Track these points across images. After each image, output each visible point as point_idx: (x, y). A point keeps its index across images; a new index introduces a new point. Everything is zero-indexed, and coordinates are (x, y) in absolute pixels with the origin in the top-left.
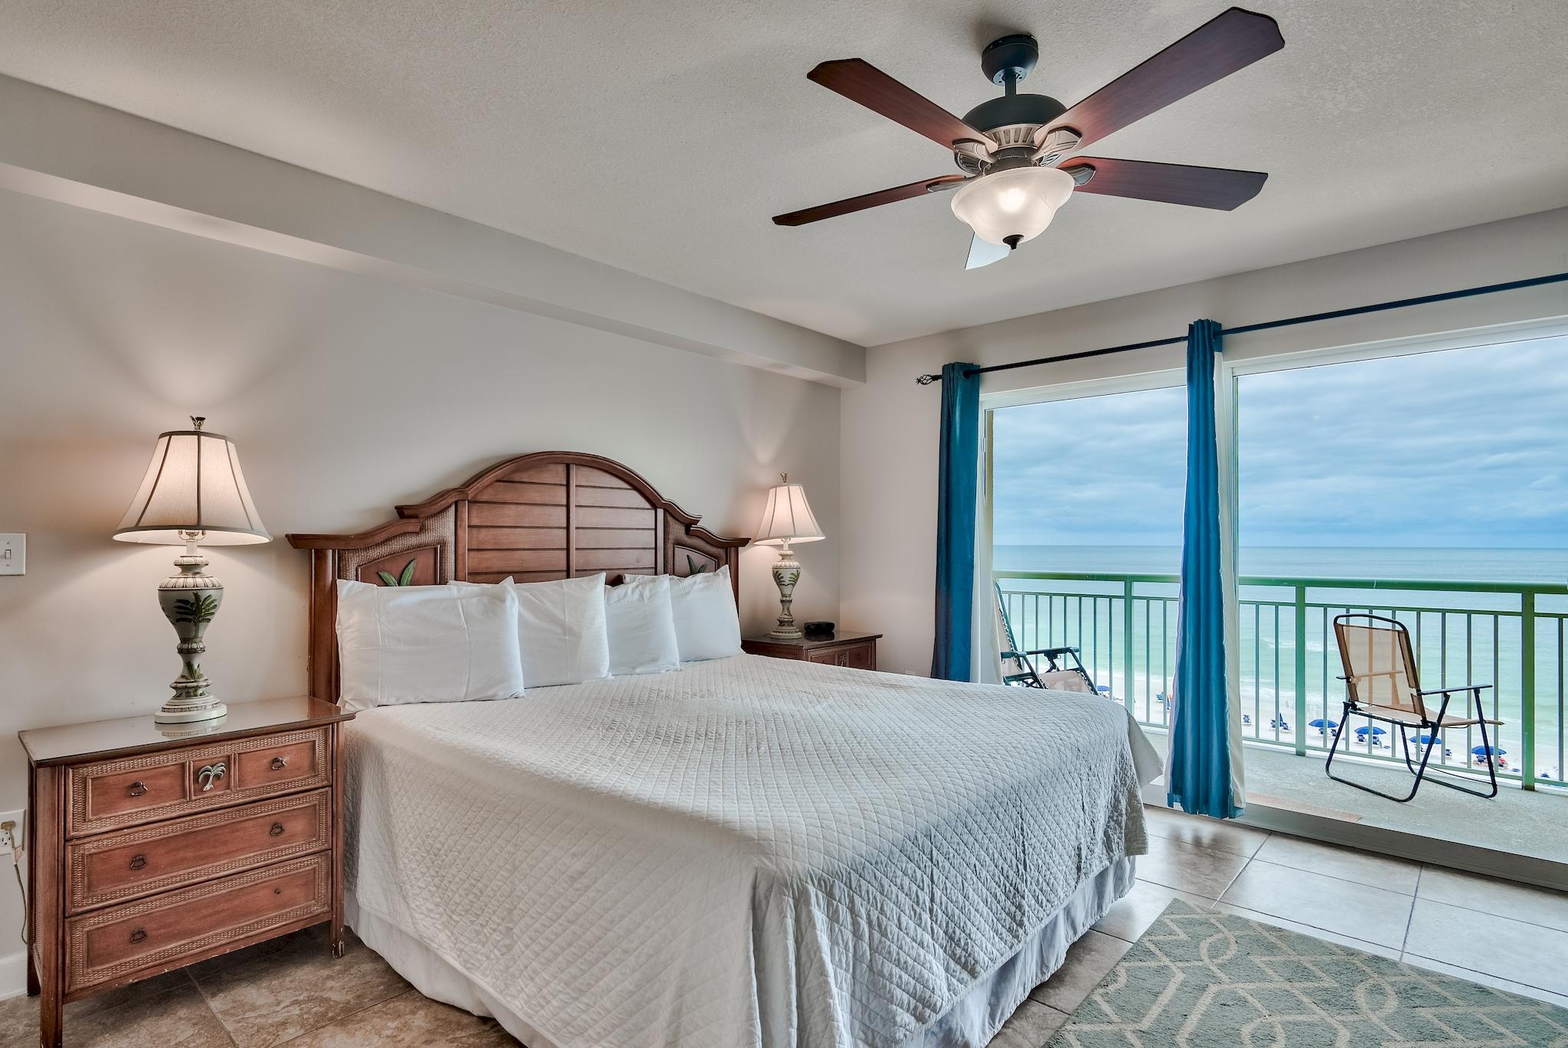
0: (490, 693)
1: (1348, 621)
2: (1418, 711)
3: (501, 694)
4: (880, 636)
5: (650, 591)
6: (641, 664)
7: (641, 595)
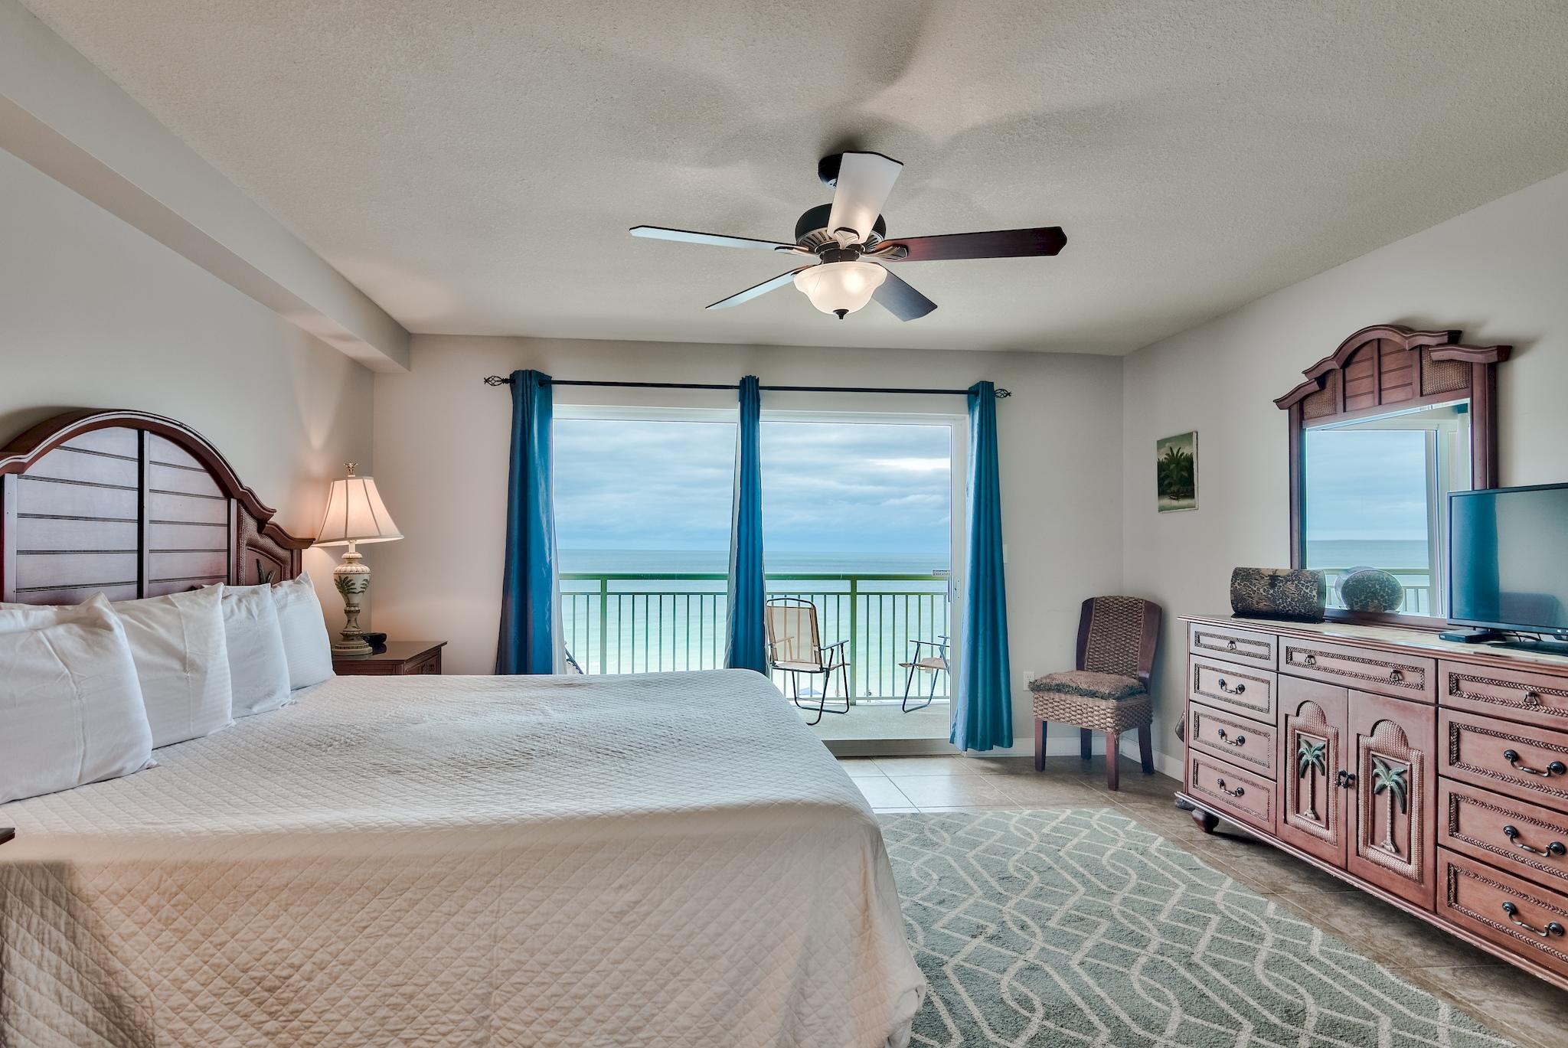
0: (116, 767)
1: (773, 603)
2: (818, 662)
3: (130, 766)
4: (446, 643)
5: (257, 606)
6: (256, 702)
7: (249, 611)
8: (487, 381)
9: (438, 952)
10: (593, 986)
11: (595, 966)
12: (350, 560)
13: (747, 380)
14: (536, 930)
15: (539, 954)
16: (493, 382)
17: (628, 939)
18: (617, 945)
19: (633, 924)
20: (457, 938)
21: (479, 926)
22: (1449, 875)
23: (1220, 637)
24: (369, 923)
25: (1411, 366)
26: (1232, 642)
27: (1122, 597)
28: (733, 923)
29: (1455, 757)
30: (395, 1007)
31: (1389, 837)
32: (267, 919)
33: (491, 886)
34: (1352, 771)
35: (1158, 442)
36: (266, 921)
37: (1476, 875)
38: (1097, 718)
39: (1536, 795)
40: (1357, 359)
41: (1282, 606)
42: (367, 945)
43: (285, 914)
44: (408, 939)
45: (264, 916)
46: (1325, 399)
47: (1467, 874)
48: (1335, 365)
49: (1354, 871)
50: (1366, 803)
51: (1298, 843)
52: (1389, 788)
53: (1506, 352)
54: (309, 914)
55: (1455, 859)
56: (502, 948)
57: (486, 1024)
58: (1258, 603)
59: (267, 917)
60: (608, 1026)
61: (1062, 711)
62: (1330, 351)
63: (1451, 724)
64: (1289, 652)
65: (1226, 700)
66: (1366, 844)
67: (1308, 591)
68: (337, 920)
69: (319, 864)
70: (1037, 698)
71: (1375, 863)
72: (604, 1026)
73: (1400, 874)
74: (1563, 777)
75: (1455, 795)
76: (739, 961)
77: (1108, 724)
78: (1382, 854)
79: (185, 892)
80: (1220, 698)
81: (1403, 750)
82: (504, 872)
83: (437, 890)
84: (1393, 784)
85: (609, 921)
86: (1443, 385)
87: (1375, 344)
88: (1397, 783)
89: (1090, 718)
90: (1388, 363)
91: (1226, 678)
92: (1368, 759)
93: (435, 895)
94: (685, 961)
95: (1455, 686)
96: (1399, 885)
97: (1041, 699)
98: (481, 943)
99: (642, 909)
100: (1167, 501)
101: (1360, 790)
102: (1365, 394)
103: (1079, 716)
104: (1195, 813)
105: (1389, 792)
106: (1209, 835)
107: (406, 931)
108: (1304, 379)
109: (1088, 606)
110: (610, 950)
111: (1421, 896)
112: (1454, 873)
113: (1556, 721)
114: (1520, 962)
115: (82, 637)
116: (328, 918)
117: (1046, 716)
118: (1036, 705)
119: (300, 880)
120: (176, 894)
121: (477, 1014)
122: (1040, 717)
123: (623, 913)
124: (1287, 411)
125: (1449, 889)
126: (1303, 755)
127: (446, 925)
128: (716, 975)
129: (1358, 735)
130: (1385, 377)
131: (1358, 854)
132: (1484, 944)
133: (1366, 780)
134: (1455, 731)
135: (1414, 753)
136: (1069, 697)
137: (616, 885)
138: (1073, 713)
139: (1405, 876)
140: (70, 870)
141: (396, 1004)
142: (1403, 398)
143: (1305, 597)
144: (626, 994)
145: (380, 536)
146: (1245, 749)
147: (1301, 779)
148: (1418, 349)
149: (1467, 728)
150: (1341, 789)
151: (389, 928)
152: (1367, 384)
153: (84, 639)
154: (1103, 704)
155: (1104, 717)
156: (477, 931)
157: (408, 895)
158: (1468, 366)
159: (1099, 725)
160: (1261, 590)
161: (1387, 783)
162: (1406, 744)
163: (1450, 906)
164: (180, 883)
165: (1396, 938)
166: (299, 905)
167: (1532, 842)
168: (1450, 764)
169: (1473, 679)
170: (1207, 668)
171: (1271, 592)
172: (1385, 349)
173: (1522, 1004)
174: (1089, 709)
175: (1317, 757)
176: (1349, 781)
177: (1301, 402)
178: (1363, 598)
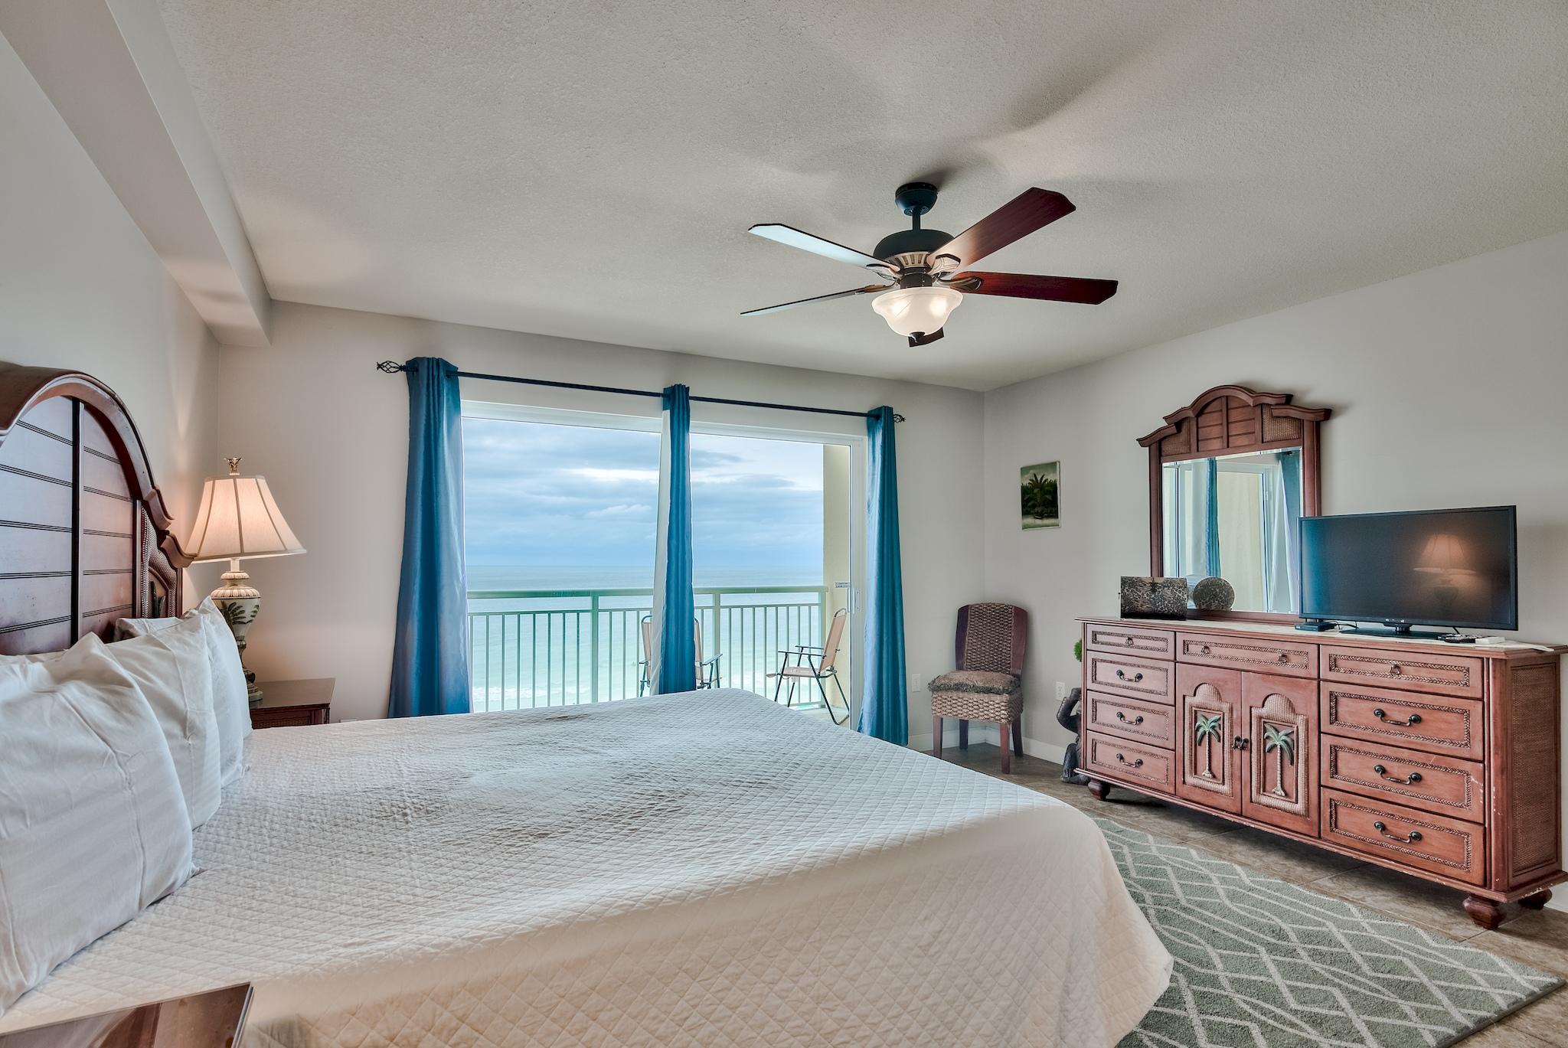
8: (380, 366)
9: (763, 1029)
10: (907, 1028)
11: (907, 1007)
12: (234, 582)
14: (855, 980)
15: (859, 1005)
16: (388, 367)
17: (934, 971)
18: (925, 979)
19: (938, 955)
20: (781, 1008)
21: (802, 989)
22: (1331, 808)
23: (1118, 635)
24: (690, 1012)
25: (1254, 419)
26: (1130, 639)
27: (994, 604)
28: (1013, 935)
29: (1334, 718)
31: (1279, 785)
32: (573, 1035)
33: (811, 942)
34: (1245, 736)
35: (1022, 469)
36: (573, 1038)
37: (1353, 805)
38: (992, 711)
39: (1399, 739)
40: (1206, 411)
41: (1160, 607)
42: (688, 1039)
43: (594, 1023)
44: (732, 1020)
45: (570, 1033)
46: (1181, 440)
47: (1346, 806)
48: (1191, 414)
49: (1249, 815)
50: (1259, 761)
51: (1196, 799)
52: (1279, 747)
53: (1327, 413)
54: (623, 1018)
55: (1335, 795)
56: (823, 1009)
58: (1142, 606)
59: (573, 1032)
61: (960, 708)
62: (1188, 404)
63: (1331, 694)
64: (1186, 644)
65: (1124, 687)
66: (1258, 792)
67: (1180, 595)
68: (654, 1018)
69: (628, 954)
70: (936, 698)
71: (1267, 806)
73: (1289, 812)
74: (1419, 725)
75: (1335, 746)
76: (1019, 971)
77: (1002, 716)
78: (1274, 799)
79: (467, 1024)
80: (1119, 686)
81: (1291, 716)
82: (822, 923)
83: (758, 958)
84: (1283, 744)
85: (918, 956)
86: (1281, 435)
87: (1224, 400)
88: (1286, 742)
89: (986, 712)
90: (1235, 415)
91: (1123, 669)
92: (1260, 726)
93: (758, 964)
94: (977, 982)
95: (1333, 665)
96: (1289, 821)
97: (940, 698)
98: (804, 1008)
99: (944, 937)
100: (1030, 520)
101: (1253, 750)
102: (1214, 438)
103: (976, 711)
104: (1092, 785)
105: (1279, 749)
106: (1104, 803)
107: (729, 1013)
108: (1164, 424)
109: (964, 613)
110: (920, 986)
111: (1308, 827)
112: (1334, 806)
113: (1415, 685)
114: (1390, 864)
115: (103, 700)
116: (644, 1018)
117: (944, 713)
118: (934, 704)
119: (609, 977)
120: (457, 1029)
122: (938, 714)
123: (930, 945)
124: (1148, 448)
125: (1331, 818)
126: (1200, 727)
127: (770, 995)
128: (1002, 990)
129: (1251, 707)
130: (1232, 426)
131: (1251, 801)
132: (1362, 856)
133: (1259, 742)
134: (1334, 698)
135: (1300, 718)
136: (966, 694)
137: (921, 917)
138: (970, 708)
139: (1294, 813)
140: (300, 1028)
142: (1247, 443)
143: (1179, 600)
144: (933, 1029)
145: (286, 550)
146: (1145, 726)
147: (1198, 747)
148: (1260, 407)
149: (1344, 695)
150: (1237, 752)
151: (711, 1013)
152: (1216, 431)
153: (107, 702)
154: (998, 698)
155: (999, 710)
156: (800, 995)
157: (730, 970)
158: (1300, 422)
159: (994, 717)
160: (1145, 595)
161: (1277, 743)
162: (1293, 711)
163: (1332, 831)
164: (460, 1013)
165: (1282, 863)
166: (611, 1009)
167: (1396, 775)
168: (1331, 723)
169: (1349, 658)
170: (1104, 661)
171: (1153, 596)
172: (1232, 405)
173: (1384, 895)
174: (985, 704)
175: (1213, 727)
176: (1243, 745)
177: (1160, 442)
178: (1207, 599)
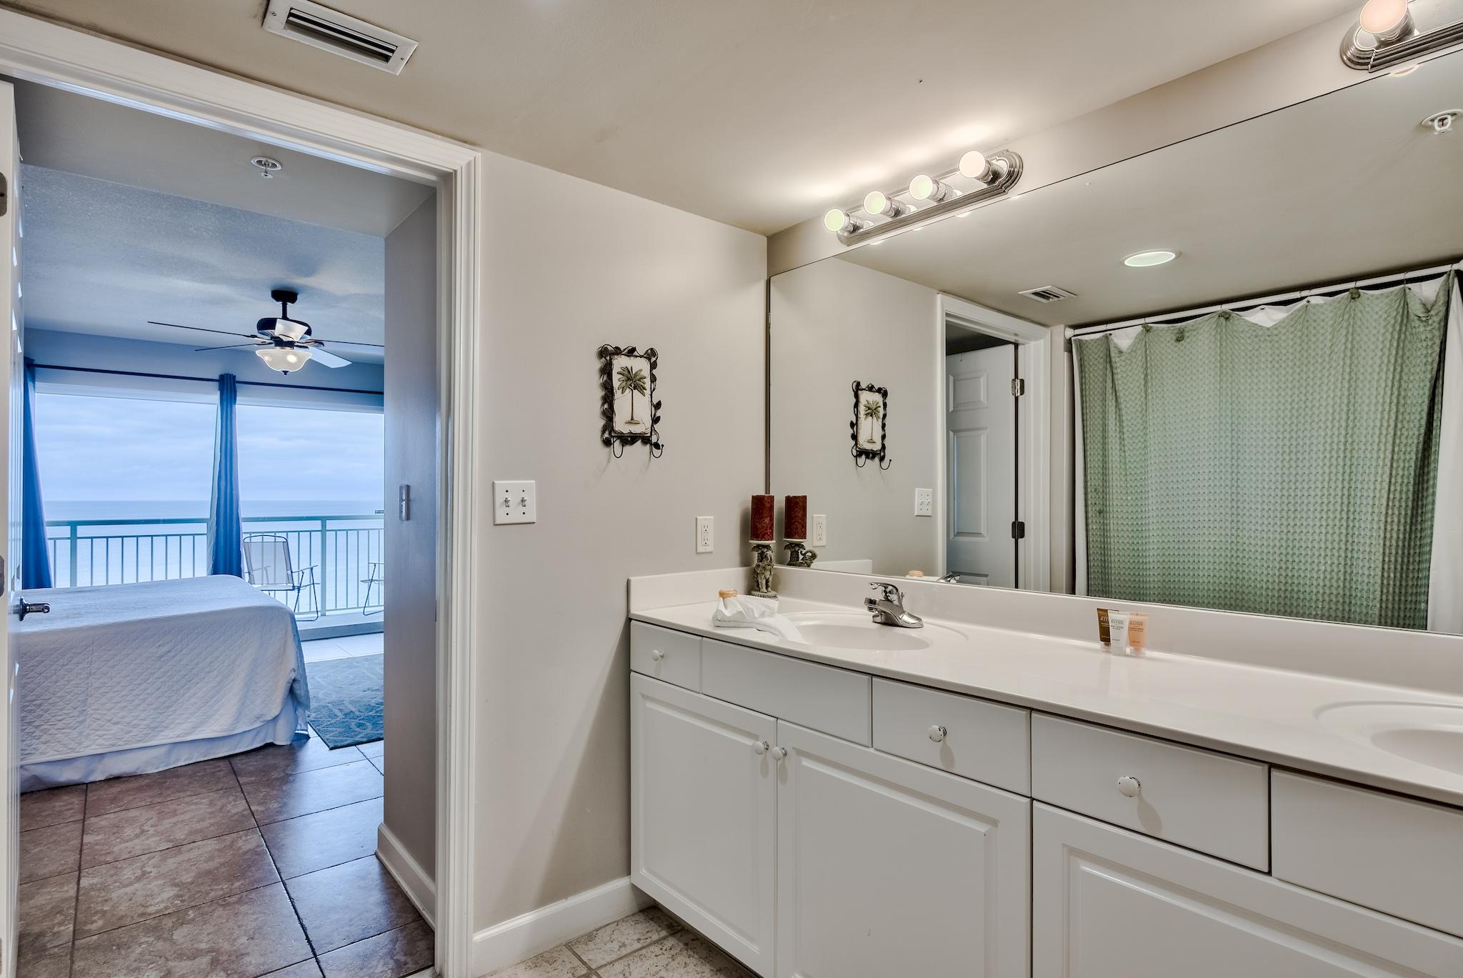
1: (249, 540)
13: (225, 377)
19: (167, 661)
21: (80, 669)
30: (30, 711)
33: (87, 651)
57: (85, 713)
60: (154, 706)
72: (151, 707)
82: (94, 644)
83: (54, 655)
85: (154, 661)
94: (194, 675)
98: (82, 676)
99: (172, 654)
110: (154, 673)
121: (79, 709)
123: (161, 657)
128: (211, 679)
137: (157, 645)
141: (31, 710)
151: (26, 675)
156: (79, 671)
